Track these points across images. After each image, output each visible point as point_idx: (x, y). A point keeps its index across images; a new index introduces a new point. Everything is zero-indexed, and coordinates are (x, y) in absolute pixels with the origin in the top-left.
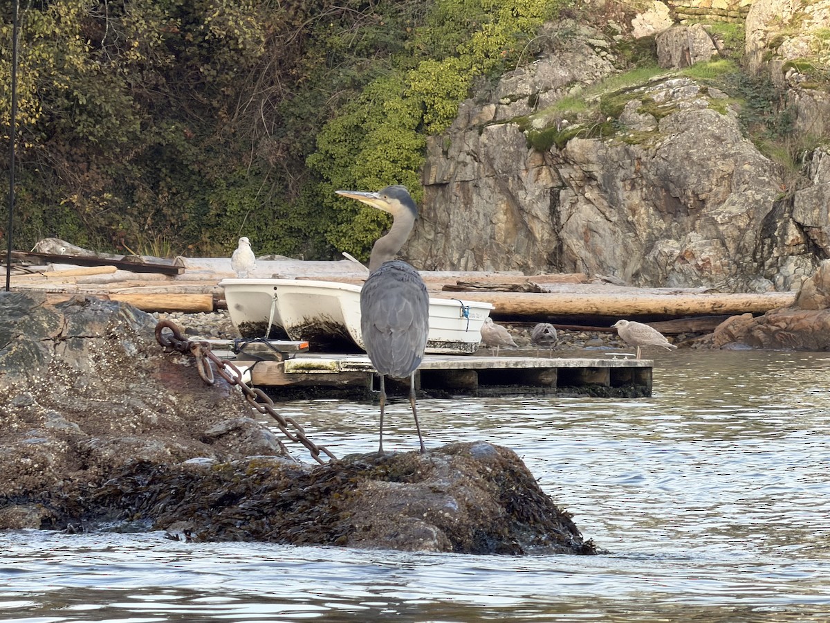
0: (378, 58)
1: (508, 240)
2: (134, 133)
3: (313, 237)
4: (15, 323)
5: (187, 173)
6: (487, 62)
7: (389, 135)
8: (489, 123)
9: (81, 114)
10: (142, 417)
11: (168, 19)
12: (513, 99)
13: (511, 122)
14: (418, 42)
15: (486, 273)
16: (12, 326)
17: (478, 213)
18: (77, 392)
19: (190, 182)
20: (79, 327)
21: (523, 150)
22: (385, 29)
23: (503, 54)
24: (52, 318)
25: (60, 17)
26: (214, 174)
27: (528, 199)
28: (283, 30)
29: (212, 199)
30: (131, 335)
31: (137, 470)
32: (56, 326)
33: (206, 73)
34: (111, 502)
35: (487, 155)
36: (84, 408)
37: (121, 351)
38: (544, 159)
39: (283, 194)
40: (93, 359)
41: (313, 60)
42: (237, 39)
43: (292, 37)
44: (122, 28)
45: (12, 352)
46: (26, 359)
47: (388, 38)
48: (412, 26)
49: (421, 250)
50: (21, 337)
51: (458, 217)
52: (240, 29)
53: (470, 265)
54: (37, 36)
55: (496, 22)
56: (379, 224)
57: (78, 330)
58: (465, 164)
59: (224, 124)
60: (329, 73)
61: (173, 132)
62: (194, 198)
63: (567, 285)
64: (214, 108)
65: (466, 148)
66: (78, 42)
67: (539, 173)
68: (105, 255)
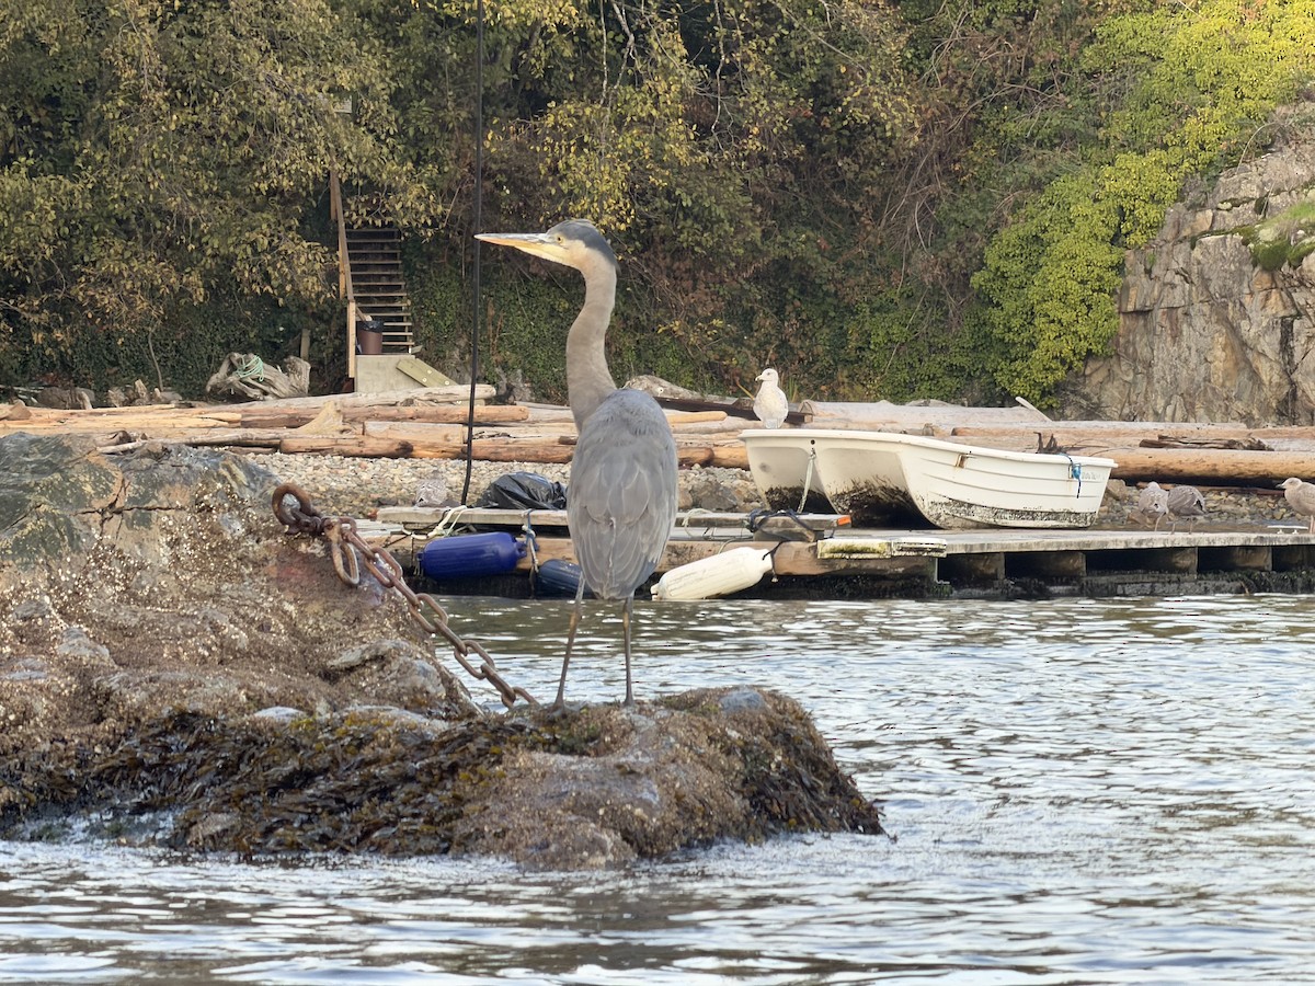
0: (1064, 150)
1: (1228, 384)
2: (753, 243)
3: (979, 378)
4: (37, 484)
5: (821, 294)
6: (1204, 156)
7: (1076, 249)
8: (1204, 234)
9: (685, 219)
10: (224, 636)
11: (795, 99)
12: (1236, 203)
13: (1232, 233)
14: (1115, 131)
15: (1198, 425)
16: (32, 490)
17: (1189, 349)
18: (134, 595)
19: (824, 308)
20: (146, 492)
21: (1247, 268)
22: (1072, 113)
23: (1223, 146)
24: (101, 477)
25: (658, 95)
26: (855, 296)
27: (1252, 331)
28: (944, 114)
29: (851, 327)
30: (237, 506)
31: (174, 727)
32: (107, 490)
33: (846, 167)
34: (123, 778)
35: (1201, 274)
36: (134, 621)
37: (215, 531)
38: (1273, 280)
39: (942, 322)
40: (168, 544)
41: (981, 152)
42: (884, 125)
43: (955, 123)
44: (740, 110)
45: (26, 531)
46: (50, 543)
47: (1077, 125)
48: (1107, 108)
49: (1116, 394)
50: (42, 509)
51: (1163, 353)
52: (888, 113)
53: (1179, 414)
54: (629, 119)
55: (1215, 105)
56: (1063, 362)
57: (146, 497)
58: (1173, 286)
59: (868, 233)
60: (1002, 169)
61: (803, 243)
62: (829, 327)
63: (1300, 441)
64: (856, 213)
65: (1175, 266)
66: (681, 128)
67: (1267, 298)
68: (713, 398)
